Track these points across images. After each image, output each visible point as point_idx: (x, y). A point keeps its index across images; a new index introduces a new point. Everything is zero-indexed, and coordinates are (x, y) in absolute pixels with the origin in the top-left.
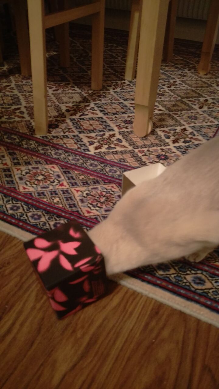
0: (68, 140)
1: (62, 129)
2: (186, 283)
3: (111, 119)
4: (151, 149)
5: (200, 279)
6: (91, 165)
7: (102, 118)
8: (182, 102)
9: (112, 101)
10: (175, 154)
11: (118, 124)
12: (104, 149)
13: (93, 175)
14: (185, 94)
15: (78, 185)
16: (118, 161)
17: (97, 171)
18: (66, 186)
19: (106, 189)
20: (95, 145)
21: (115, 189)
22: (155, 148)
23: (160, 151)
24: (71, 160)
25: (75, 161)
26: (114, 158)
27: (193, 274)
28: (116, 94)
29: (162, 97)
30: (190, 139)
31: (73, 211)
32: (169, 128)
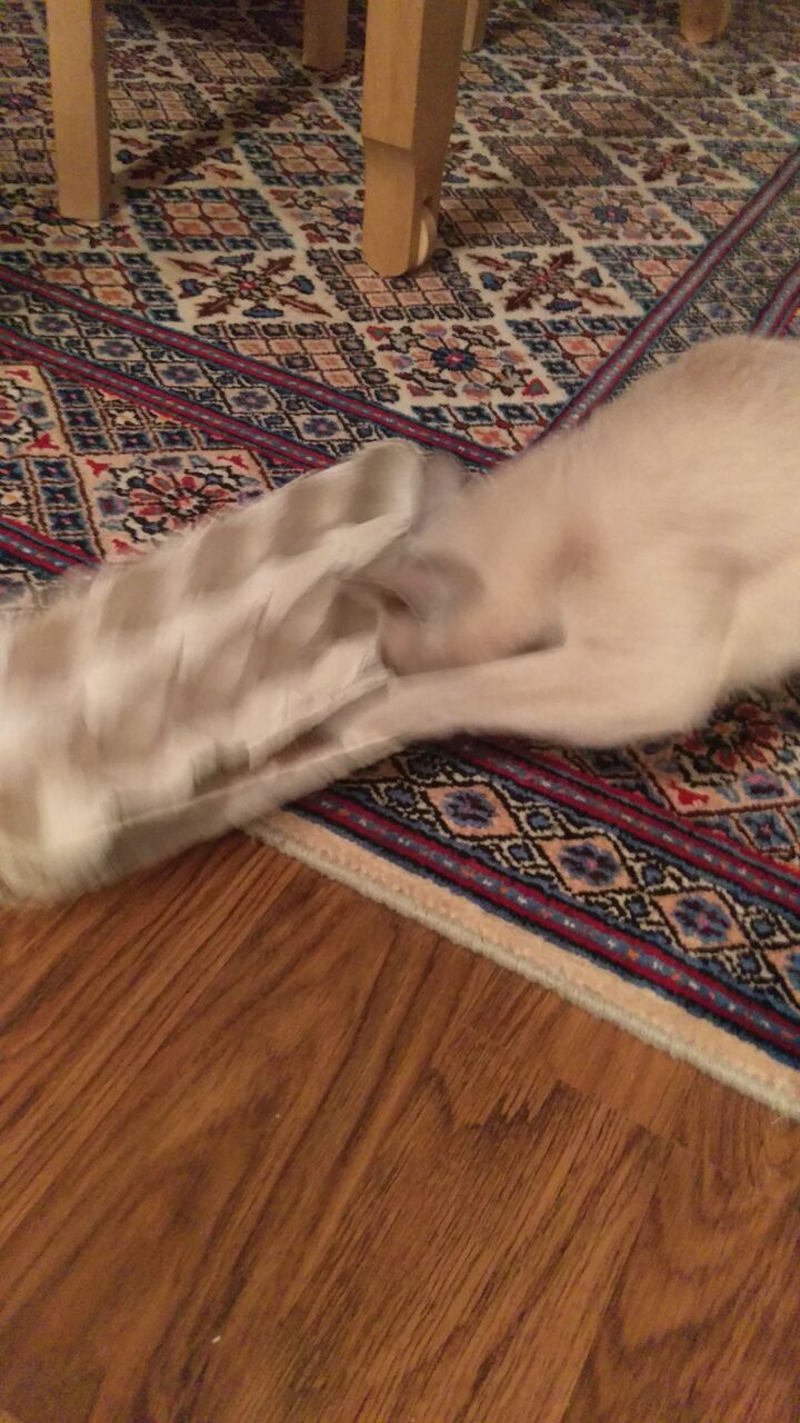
0: (103, 271)
1: (88, 228)
2: (423, 812)
3: (290, 201)
4: (416, 326)
5: (476, 802)
6: (171, 373)
7: (253, 193)
8: (586, 149)
9: (308, 127)
10: (504, 349)
11: (312, 222)
12: (235, 316)
13: (168, 411)
14: (606, 116)
15: (105, 447)
16: (281, 364)
17: (191, 396)
18: (59, 447)
19: (210, 466)
20: (203, 298)
21: (246, 468)
22: (435, 322)
23: (448, 337)
24: (95, 352)
25: (113, 354)
26: (267, 351)
27: (455, 783)
28: (332, 101)
29: (512, 125)
30: (579, 296)
31: (67, 543)
32: (509, 249)
